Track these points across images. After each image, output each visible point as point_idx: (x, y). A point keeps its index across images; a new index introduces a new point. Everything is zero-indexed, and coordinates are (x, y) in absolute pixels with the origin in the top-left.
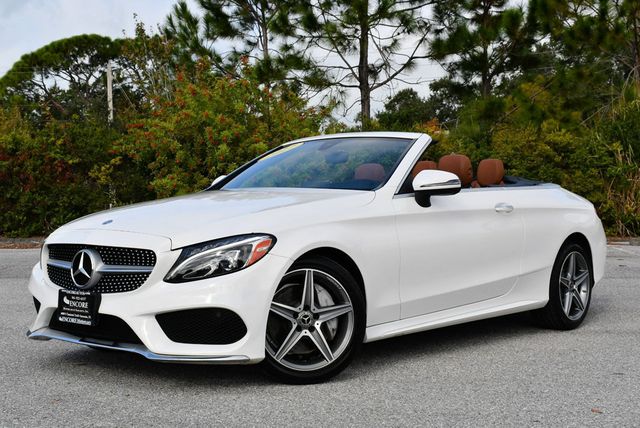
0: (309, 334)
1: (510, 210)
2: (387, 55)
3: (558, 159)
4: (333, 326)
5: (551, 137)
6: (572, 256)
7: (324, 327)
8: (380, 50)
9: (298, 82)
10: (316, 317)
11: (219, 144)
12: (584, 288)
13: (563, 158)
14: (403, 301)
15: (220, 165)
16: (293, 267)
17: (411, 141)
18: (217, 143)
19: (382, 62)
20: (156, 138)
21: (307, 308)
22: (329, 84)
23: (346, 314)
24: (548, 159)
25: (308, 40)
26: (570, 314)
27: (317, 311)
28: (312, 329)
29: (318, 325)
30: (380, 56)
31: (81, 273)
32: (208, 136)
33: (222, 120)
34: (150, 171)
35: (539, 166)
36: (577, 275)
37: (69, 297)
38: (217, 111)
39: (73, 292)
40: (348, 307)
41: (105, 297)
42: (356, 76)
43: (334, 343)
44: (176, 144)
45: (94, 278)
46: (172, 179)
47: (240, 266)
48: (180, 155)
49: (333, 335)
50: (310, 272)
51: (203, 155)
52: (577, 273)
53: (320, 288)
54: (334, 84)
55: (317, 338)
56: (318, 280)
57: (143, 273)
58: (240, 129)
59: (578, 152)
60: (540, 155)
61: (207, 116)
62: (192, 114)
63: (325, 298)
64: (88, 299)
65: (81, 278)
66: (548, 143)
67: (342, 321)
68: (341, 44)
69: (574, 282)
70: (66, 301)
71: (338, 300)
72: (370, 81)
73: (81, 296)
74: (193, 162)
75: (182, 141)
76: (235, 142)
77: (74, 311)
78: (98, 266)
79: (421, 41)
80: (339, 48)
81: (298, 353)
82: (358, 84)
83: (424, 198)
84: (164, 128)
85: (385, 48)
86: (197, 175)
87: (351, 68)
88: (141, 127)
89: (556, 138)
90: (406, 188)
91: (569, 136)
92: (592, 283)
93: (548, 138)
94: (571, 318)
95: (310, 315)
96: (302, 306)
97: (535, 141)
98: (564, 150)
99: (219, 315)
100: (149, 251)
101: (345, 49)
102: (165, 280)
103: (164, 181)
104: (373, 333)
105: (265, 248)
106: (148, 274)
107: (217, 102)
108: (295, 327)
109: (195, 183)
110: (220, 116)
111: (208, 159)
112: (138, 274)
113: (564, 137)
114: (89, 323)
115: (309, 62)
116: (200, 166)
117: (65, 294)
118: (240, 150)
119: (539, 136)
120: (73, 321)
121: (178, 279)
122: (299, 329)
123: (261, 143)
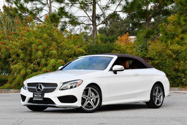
0: (90, 102)
1: (138, 75)
2: (104, 11)
3: (174, 56)
4: (95, 100)
5: (171, 47)
6: (157, 88)
7: (93, 100)
8: (101, 9)
9: (66, 23)
10: (91, 98)
11: (38, 51)
12: (161, 97)
13: (177, 56)
14: (110, 96)
15: (38, 59)
16: (87, 87)
17: (112, 58)
18: (37, 50)
19: (102, 13)
20: (12, 49)
21: (89, 96)
22: (79, 24)
23: (98, 98)
24: (170, 56)
25: (70, 5)
26: (157, 104)
27: (91, 97)
28: (90, 101)
29: (92, 100)
30: (101, 11)
31: (39, 89)
32: (33, 48)
33: (39, 41)
34: (8, 62)
35: (166, 59)
36: (159, 93)
37: (36, 94)
38: (36, 38)
39: (37, 93)
40: (98, 96)
41: (45, 94)
42: (91, 20)
43: (95, 104)
44: (20, 51)
45: (42, 90)
46: (19, 65)
47: (75, 87)
48: (22, 56)
49: (95, 102)
50: (90, 88)
51: (31, 55)
52: (159, 92)
53: (92, 92)
54: (81, 24)
55: (91, 103)
56: (92, 90)
57: (54, 89)
58: (45, 45)
59: (182, 53)
60: (167, 55)
61: (33, 40)
62: (27, 39)
63: (93, 94)
64: (41, 94)
65: (39, 90)
66: (170, 50)
67: (97, 99)
68: (85, 8)
69: (158, 95)
70: (35, 95)
71: (96, 94)
72: (97, 22)
73: (39, 94)
74: (27, 58)
75: (22, 50)
76: (44, 51)
77: (37, 97)
78: (43, 87)
79: (119, 5)
80: (85, 9)
81: (87, 106)
82: (92, 23)
83: (115, 72)
84: (15, 45)
85: (103, 8)
86: (28, 64)
87: (89, 17)
88: (4, 44)
89: (173, 48)
90: (111, 70)
91: (179, 47)
92: (164, 96)
93: (170, 48)
94: (157, 105)
95: (90, 98)
96: (88, 96)
97: (165, 49)
98: (177, 53)
99: (72, 97)
100: (56, 84)
101: (87, 10)
102: (59, 90)
103: (16, 66)
104: (104, 103)
105: (81, 83)
106: (56, 89)
107: (35, 34)
108: (87, 100)
109: (28, 66)
110: (38, 40)
111: (33, 57)
112: (53, 89)
113: (176, 47)
114: (42, 100)
115: (71, 15)
116: (30, 60)
117: (35, 94)
118: (46, 54)
119: (167, 46)
120: (37, 99)
121: (62, 90)
122: (88, 101)
123: (54, 51)
